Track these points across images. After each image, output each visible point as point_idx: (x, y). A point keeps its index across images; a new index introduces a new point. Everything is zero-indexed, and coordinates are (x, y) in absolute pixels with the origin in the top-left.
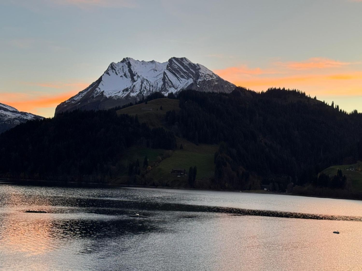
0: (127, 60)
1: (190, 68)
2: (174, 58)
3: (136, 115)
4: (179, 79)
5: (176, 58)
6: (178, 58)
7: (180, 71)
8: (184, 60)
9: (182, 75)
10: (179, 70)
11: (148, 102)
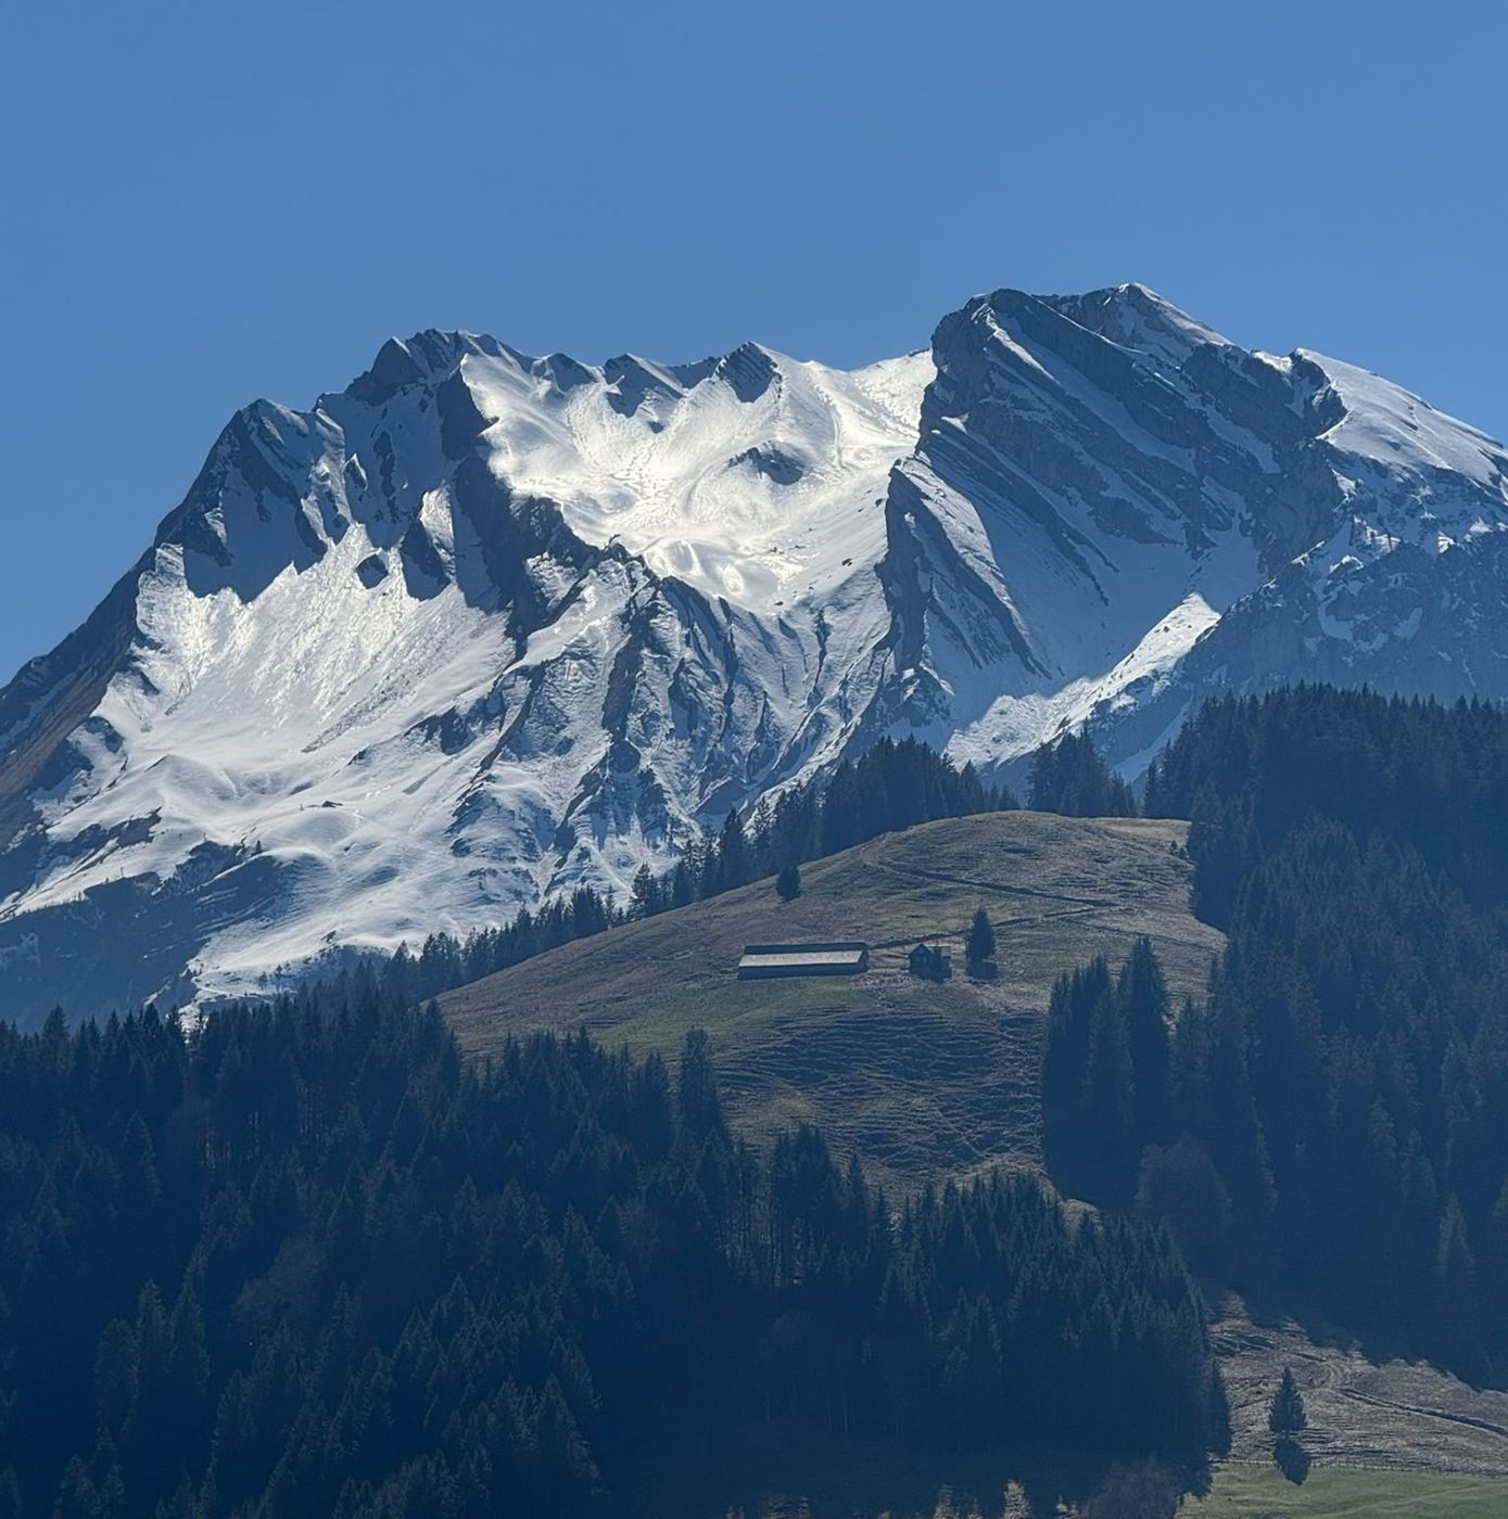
0: (425, 366)
1: (1209, 410)
2: (1009, 304)
3: (696, 1040)
4: (1079, 550)
5: (1033, 300)
6: (1055, 301)
7: (1087, 460)
8: (1129, 321)
9: (1119, 504)
10: (1076, 447)
11: (809, 873)
